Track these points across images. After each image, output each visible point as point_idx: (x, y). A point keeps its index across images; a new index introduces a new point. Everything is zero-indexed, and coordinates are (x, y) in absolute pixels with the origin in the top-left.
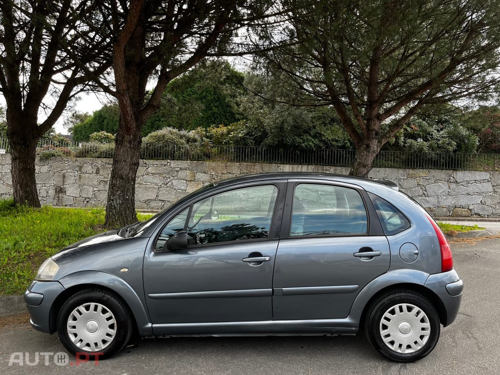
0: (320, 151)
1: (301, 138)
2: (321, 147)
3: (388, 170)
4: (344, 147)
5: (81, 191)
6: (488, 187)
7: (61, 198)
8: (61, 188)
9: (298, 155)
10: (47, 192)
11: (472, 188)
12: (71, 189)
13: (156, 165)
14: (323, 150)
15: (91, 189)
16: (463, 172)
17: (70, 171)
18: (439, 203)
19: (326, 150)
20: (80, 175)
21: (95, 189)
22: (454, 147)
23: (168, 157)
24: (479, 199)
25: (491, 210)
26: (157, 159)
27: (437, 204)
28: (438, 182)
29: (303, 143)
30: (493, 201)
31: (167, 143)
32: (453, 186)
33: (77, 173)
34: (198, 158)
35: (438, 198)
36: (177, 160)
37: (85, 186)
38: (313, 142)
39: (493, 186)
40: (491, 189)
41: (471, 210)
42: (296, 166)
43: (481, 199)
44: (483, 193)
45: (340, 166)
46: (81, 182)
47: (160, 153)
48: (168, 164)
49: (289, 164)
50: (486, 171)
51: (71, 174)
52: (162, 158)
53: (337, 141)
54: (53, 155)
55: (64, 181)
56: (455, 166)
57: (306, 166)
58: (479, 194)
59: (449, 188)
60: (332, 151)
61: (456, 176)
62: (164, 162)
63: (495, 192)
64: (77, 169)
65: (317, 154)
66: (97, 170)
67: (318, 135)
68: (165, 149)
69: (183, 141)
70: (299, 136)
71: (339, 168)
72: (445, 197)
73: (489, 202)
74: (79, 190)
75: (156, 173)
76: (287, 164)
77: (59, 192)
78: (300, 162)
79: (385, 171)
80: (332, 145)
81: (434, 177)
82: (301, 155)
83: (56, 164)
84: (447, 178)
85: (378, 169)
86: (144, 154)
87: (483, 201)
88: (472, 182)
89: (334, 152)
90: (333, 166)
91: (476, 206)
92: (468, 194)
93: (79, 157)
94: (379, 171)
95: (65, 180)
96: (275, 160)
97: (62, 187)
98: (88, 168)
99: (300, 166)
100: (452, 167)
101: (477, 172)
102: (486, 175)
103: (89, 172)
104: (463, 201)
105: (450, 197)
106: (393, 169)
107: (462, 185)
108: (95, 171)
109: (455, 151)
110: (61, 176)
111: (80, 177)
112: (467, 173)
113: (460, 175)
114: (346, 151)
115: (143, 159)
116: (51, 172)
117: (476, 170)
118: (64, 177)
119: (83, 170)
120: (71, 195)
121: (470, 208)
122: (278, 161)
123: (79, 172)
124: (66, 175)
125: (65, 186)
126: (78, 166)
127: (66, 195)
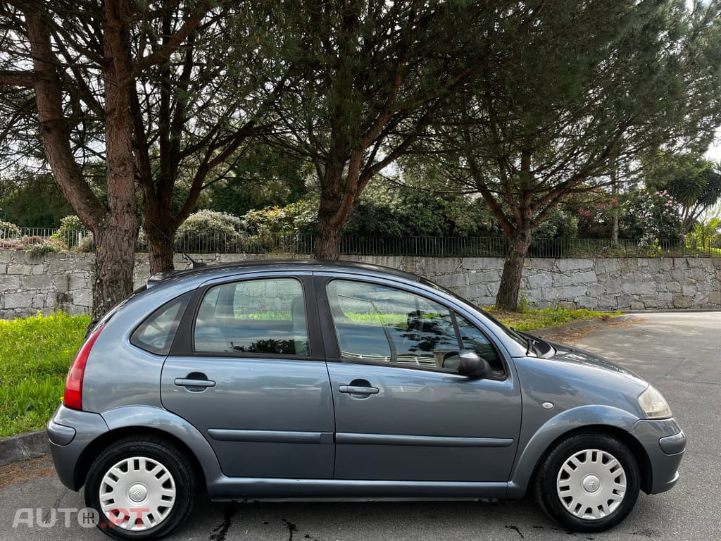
0: (408, 238)
1: (385, 224)
2: (408, 235)
4: (434, 233)
6: (592, 276)
7: (65, 308)
8: (65, 295)
9: (382, 245)
10: (44, 301)
11: (576, 278)
12: (81, 296)
14: (411, 238)
16: (566, 260)
17: (77, 271)
18: (543, 296)
19: (414, 238)
20: (92, 277)
22: (555, 231)
23: (216, 250)
24: (584, 290)
25: (596, 302)
26: (201, 253)
27: (540, 297)
28: (541, 273)
29: (389, 228)
30: (598, 292)
31: (212, 231)
32: (557, 276)
33: (88, 274)
34: (257, 250)
35: (542, 290)
36: (229, 253)
38: (399, 228)
39: (597, 275)
40: (595, 278)
41: (576, 303)
42: (381, 257)
43: (586, 290)
44: (588, 283)
47: (205, 244)
48: (217, 259)
49: (373, 255)
50: (588, 258)
51: (79, 275)
52: (207, 250)
53: (426, 226)
54: (51, 250)
55: (69, 286)
56: (557, 254)
57: (392, 257)
58: (583, 284)
59: (553, 279)
60: (421, 238)
61: (559, 265)
62: (211, 256)
63: (599, 281)
64: (88, 268)
65: (405, 241)
68: (211, 238)
69: (232, 228)
70: (382, 220)
71: (431, 258)
72: (548, 290)
73: (594, 293)
76: (369, 255)
77: (62, 301)
78: (382, 253)
79: (483, 261)
80: (421, 231)
81: (536, 266)
82: (385, 243)
83: (55, 262)
84: (550, 268)
85: (475, 259)
86: (183, 246)
87: (588, 293)
88: (576, 271)
89: (425, 240)
90: (424, 256)
91: (580, 298)
92: (572, 285)
93: (88, 252)
94: (476, 261)
95: (71, 284)
96: (355, 251)
97: (66, 293)
99: (386, 257)
100: (554, 254)
101: (580, 260)
102: (588, 263)
104: (568, 293)
105: (554, 289)
106: (492, 259)
107: (566, 275)
109: (556, 236)
110: (65, 279)
111: (93, 280)
112: (570, 261)
113: (563, 264)
114: (437, 239)
115: (181, 252)
116: (48, 273)
117: (580, 258)
118: (69, 279)
120: (81, 304)
121: (575, 301)
122: (358, 251)
123: (91, 272)
124: (72, 277)
125: (71, 292)
126: (89, 264)
127: (73, 304)
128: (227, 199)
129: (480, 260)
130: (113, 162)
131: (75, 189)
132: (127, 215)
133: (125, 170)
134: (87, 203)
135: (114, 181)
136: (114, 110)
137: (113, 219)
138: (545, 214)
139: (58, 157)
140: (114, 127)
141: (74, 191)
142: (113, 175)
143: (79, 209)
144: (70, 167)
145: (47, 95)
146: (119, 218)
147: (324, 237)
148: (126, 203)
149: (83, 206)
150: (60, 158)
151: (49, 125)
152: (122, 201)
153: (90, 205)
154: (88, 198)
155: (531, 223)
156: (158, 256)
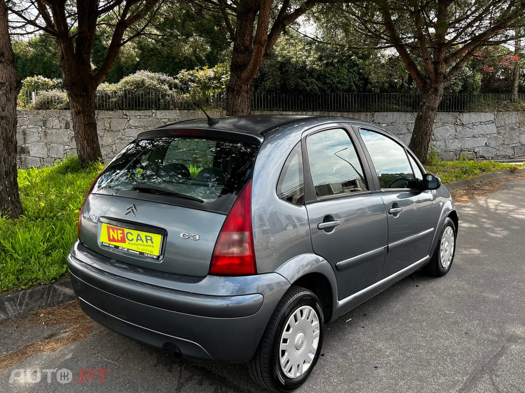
0: (325, 95)
1: (304, 81)
2: (325, 91)
3: (396, 114)
4: (349, 90)
5: (49, 150)
6: (492, 128)
7: (23, 159)
8: (22, 148)
9: (301, 101)
11: (477, 130)
12: (36, 148)
13: (139, 117)
14: (328, 95)
15: (61, 148)
16: (469, 114)
17: (31, 126)
18: (446, 147)
19: (331, 95)
20: (45, 131)
21: (66, 147)
22: (460, 87)
23: (152, 107)
24: (483, 141)
25: (494, 152)
26: (139, 110)
27: (444, 148)
28: (445, 126)
29: (308, 86)
30: (497, 143)
31: (149, 90)
32: (460, 128)
33: (41, 129)
34: (188, 107)
35: (445, 142)
36: (164, 110)
37: (52, 145)
38: (317, 85)
39: (497, 127)
40: (495, 131)
41: (476, 153)
43: (486, 141)
44: (488, 134)
45: (347, 112)
46: (47, 139)
47: (142, 102)
48: (154, 115)
49: (293, 111)
50: (490, 112)
51: (33, 130)
52: (144, 107)
53: (342, 83)
55: (25, 139)
56: (461, 107)
58: (483, 136)
59: (456, 132)
60: (337, 95)
61: (463, 118)
62: (148, 113)
63: (499, 133)
64: (41, 123)
65: (322, 98)
66: (66, 125)
67: (321, 77)
68: (148, 96)
69: (166, 87)
70: (302, 78)
72: (452, 141)
73: (493, 143)
74: (46, 149)
75: (140, 126)
77: (20, 153)
78: (301, 108)
79: (393, 115)
80: (337, 88)
81: (441, 119)
82: (304, 100)
84: (454, 121)
85: (386, 114)
86: (123, 104)
87: (488, 144)
88: (477, 124)
89: (340, 96)
90: (340, 111)
91: (480, 148)
92: (474, 137)
93: (40, 109)
94: (387, 115)
95: (27, 138)
96: (277, 107)
97: (23, 146)
98: (54, 122)
100: (458, 109)
101: (482, 114)
102: (490, 116)
103: (56, 127)
104: (469, 144)
105: (457, 141)
106: (401, 113)
107: (468, 127)
108: (63, 126)
109: (460, 92)
110: (21, 133)
111: (46, 134)
112: (472, 114)
113: (466, 117)
114: (352, 95)
115: (122, 109)
117: (482, 112)
118: (25, 133)
119: (48, 125)
120: (36, 156)
121: (475, 151)
122: (280, 107)
123: (43, 128)
124: (27, 132)
125: (27, 145)
126: (41, 120)
127: (29, 155)
128: (164, 61)
129: (390, 114)
138: (457, 69)
147: (235, 92)
155: (444, 77)
156: (79, 113)
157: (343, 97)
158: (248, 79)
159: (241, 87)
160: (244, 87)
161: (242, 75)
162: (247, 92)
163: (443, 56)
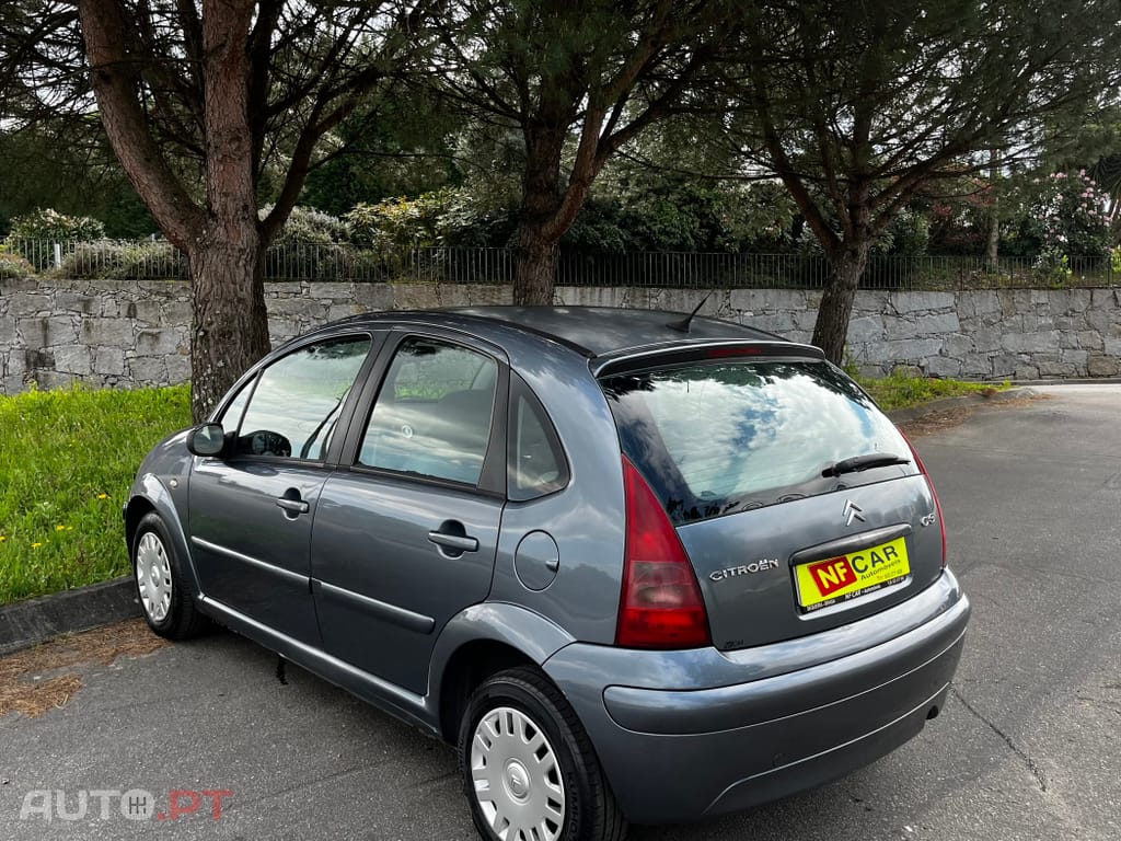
0: (636, 255)
1: (597, 229)
2: (636, 248)
3: (772, 293)
4: (681, 247)
5: (94, 359)
6: (951, 322)
7: (42, 378)
8: (40, 355)
9: (590, 266)
10: (5, 365)
11: (924, 325)
12: (69, 356)
13: (275, 295)
14: (642, 254)
15: (119, 355)
16: (908, 294)
17: (59, 312)
18: (866, 356)
19: (648, 256)
20: (87, 323)
21: (129, 354)
22: (891, 242)
23: (301, 275)
24: (936, 346)
25: (957, 367)
26: (276, 281)
27: (862, 358)
28: (864, 316)
29: (603, 238)
30: (961, 349)
31: (294, 242)
32: (891, 321)
33: (78, 318)
34: (372, 275)
35: (865, 346)
36: (324, 280)
37: (101, 349)
38: (621, 237)
39: (961, 320)
40: (956, 326)
41: (922, 368)
42: (589, 289)
43: (941, 345)
44: (944, 333)
45: (679, 288)
46: (91, 338)
47: (282, 265)
48: (304, 291)
49: (575, 286)
50: (946, 290)
51: (62, 320)
52: (285, 276)
53: (668, 234)
54: (12, 275)
55: (46, 337)
56: (893, 282)
57: (609, 289)
58: (936, 335)
59: (885, 327)
60: (659, 255)
61: (896, 302)
62: (294, 287)
63: (964, 331)
64: (78, 307)
65: (631, 261)
66: (129, 309)
67: (630, 221)
68: (292, 255)
69: (327, 236)
70: (591, 222)
71: (677, 291)
72: (877, 345)
73: (954, 351)
74: (89, 357)
75: (276, 312)
76: (569, 285)
77: (36, 365)
78: (590, 281)
79: (765, 296)
80: (659, 241)
81: (856, 305)
82: (596, 265)
83: (19, 297)
84: (880, 307)
85: (751, 292)
87: (944, 351)
88: (924, 313)
89: (665, 258)
90: (664, 287)
91: (931, 359)
92: (918, 337)
93: (76, 278)
94: (753, 296)
95: (50, 334)
97: (42, 351)
98: (106, 304)
99: (598, 289)
100: (887, 285)
101: (932, 294)
102: (947, 299)
103: (109, 314)
104: (909, 351)
105: (886, 344)
106: (781, 291)
107: (908, 320)
108: (124, 312)
109: (891, 252)
110: (39, 326)
111: (88, 328)
112: (914, 294)
113: (903, 300)
114: (688, 256)
116: (8, 316)
117: (932, 290)
118: (45, 326)
119: (94, 309)
120: (68, 370)
121: (922, 365)
123: (83, 315)
124: (50, 323)
125: (50, 349)
126: (79, 300)
127: (54, 370)
129: (760, 293)
130: (220, 135)
131: (154, 180)
132: (242, 224)
133: (239, 148)
134: (175, 204)
135: (222, 168)
136: (223, 45)
137: (221, 230)
138: (889, 216)
139: (124, 126)
140: (222, 75)
141: (152, 183)
142: (220, 156)
143: (163, 214)
144: (144, 142)
145: (101, 19)
146: (229, 228)
147: (531, 258)
148: (242, 204)
149: (169, 209)
150: (128, 128)
151: (107, 70)
152: (235, 200)
153: (179, 207)
154: (175, 195)
155: (869, 232)
157: (670, 259)
158: (553, 237)
159: (541, 250)
160: (546, 250)
161: (544, 229)
162: (550, 258)
163: (865, 195)
